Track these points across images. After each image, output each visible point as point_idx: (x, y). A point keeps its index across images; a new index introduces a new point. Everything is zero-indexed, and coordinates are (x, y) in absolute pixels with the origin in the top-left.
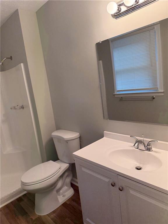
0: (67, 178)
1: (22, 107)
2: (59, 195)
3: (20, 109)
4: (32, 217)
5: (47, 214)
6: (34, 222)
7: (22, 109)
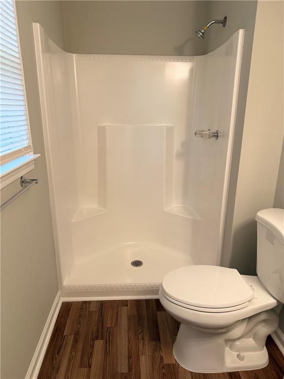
0: (263, 324)
1: (216, 135)
2: (231, 348)
3: (209, 137)
4: (164, 355)
5: (192, 372)
6: (163, 367)
7: (214, 139)
